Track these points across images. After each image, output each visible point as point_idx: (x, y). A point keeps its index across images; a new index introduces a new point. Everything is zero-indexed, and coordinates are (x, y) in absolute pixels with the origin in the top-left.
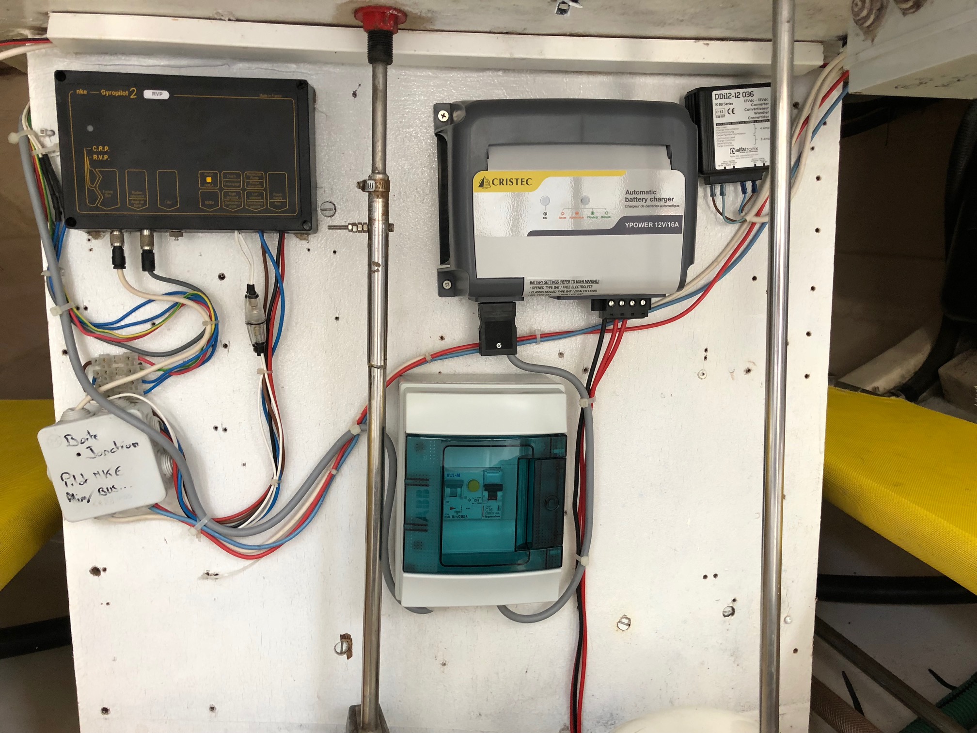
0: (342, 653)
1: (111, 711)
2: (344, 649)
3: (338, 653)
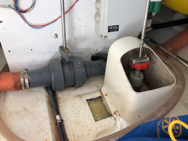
1: (11, 51)
2: (56, 37)
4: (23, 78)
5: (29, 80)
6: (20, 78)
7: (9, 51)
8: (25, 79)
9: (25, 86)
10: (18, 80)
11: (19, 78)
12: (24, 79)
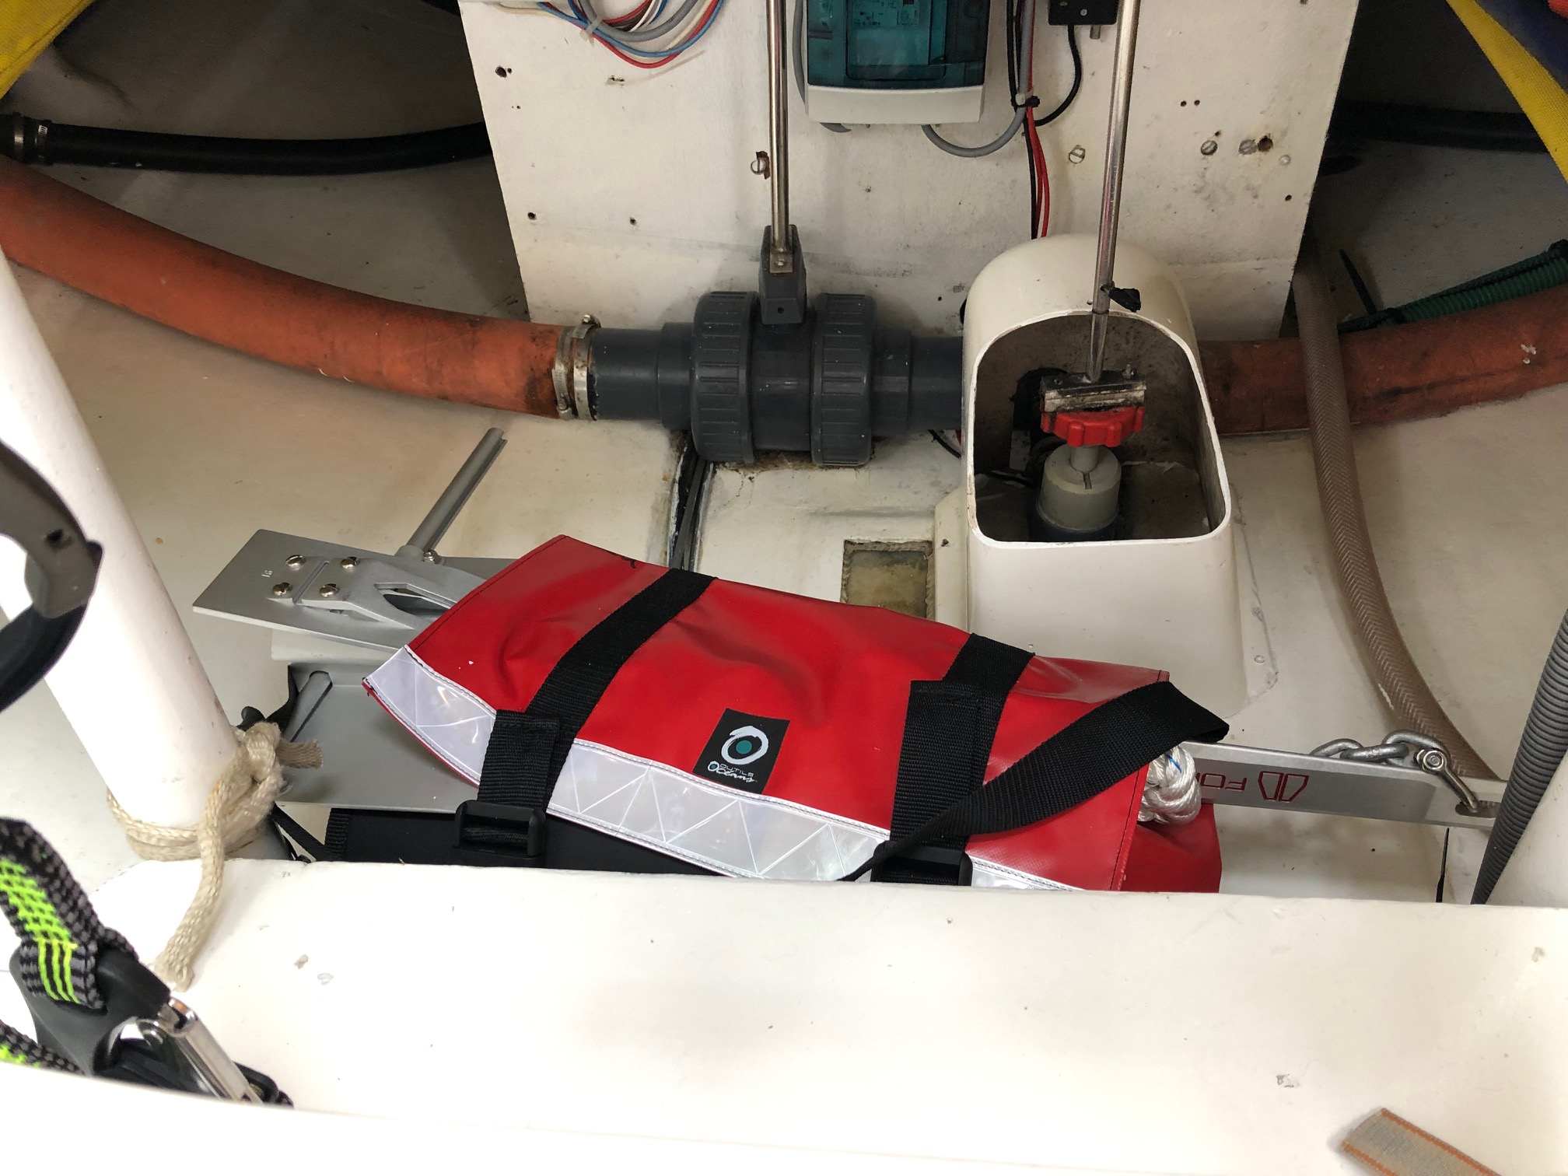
0: (758, 172)
1: (538, 216)
2: (762, 167)
3: (754, 172)
4: (566, 364)
5: (590, 378)
6: (552, 365)
7: (532, 216)
8: (575, 370)
9: (571, 404)
10: (544, 367)
11: (548, 359)
12: (571, 372)
